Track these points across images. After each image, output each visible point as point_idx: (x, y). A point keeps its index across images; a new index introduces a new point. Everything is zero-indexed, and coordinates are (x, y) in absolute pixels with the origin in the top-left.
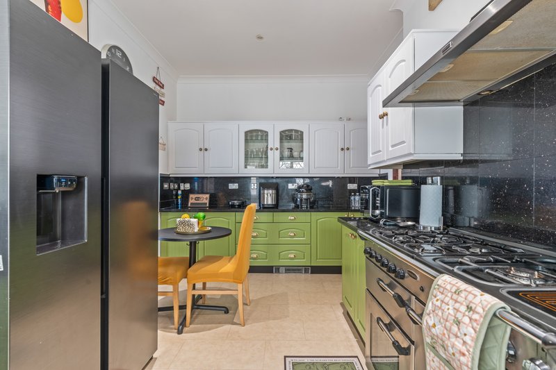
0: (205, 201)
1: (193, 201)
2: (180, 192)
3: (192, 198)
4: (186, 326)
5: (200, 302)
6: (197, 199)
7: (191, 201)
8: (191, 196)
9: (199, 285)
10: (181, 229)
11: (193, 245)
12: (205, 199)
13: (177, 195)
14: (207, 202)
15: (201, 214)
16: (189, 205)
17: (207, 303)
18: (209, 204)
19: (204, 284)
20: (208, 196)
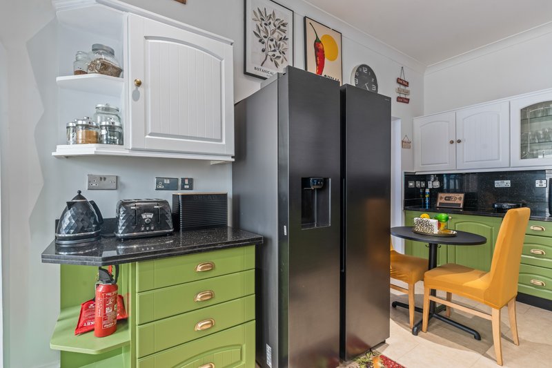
0: (457, 201)
1: (443, 201)
2: (427, 191)
3: (441, 198)
4: (422, 330)
5: (443, 313)
6: (449, 198)
7: (439, 201)
8: (440, 195)
9: (441, 293)
10: (419, 229)
11: (433, 248)
12: (458, 199)
13: (424, 193)
14: (461, 202)
15: (443, 216)
16: (438, 205)
17: (452, 317)
18: (464, 205)
19: (449, 295)
20: (462, 196)
